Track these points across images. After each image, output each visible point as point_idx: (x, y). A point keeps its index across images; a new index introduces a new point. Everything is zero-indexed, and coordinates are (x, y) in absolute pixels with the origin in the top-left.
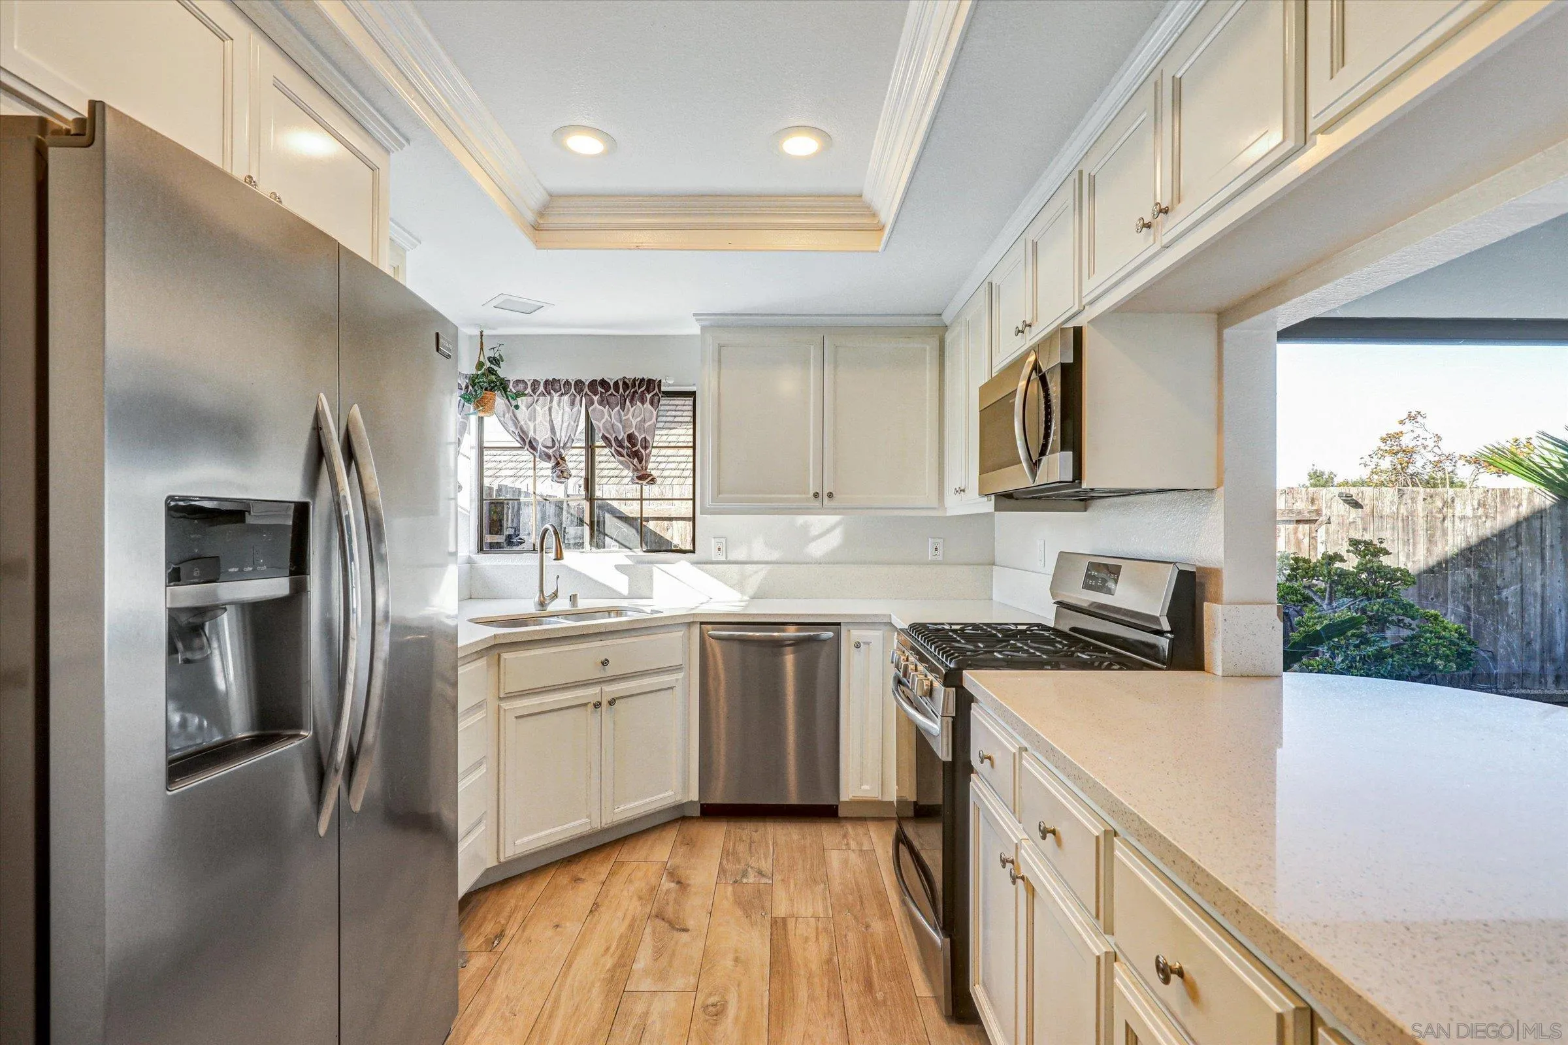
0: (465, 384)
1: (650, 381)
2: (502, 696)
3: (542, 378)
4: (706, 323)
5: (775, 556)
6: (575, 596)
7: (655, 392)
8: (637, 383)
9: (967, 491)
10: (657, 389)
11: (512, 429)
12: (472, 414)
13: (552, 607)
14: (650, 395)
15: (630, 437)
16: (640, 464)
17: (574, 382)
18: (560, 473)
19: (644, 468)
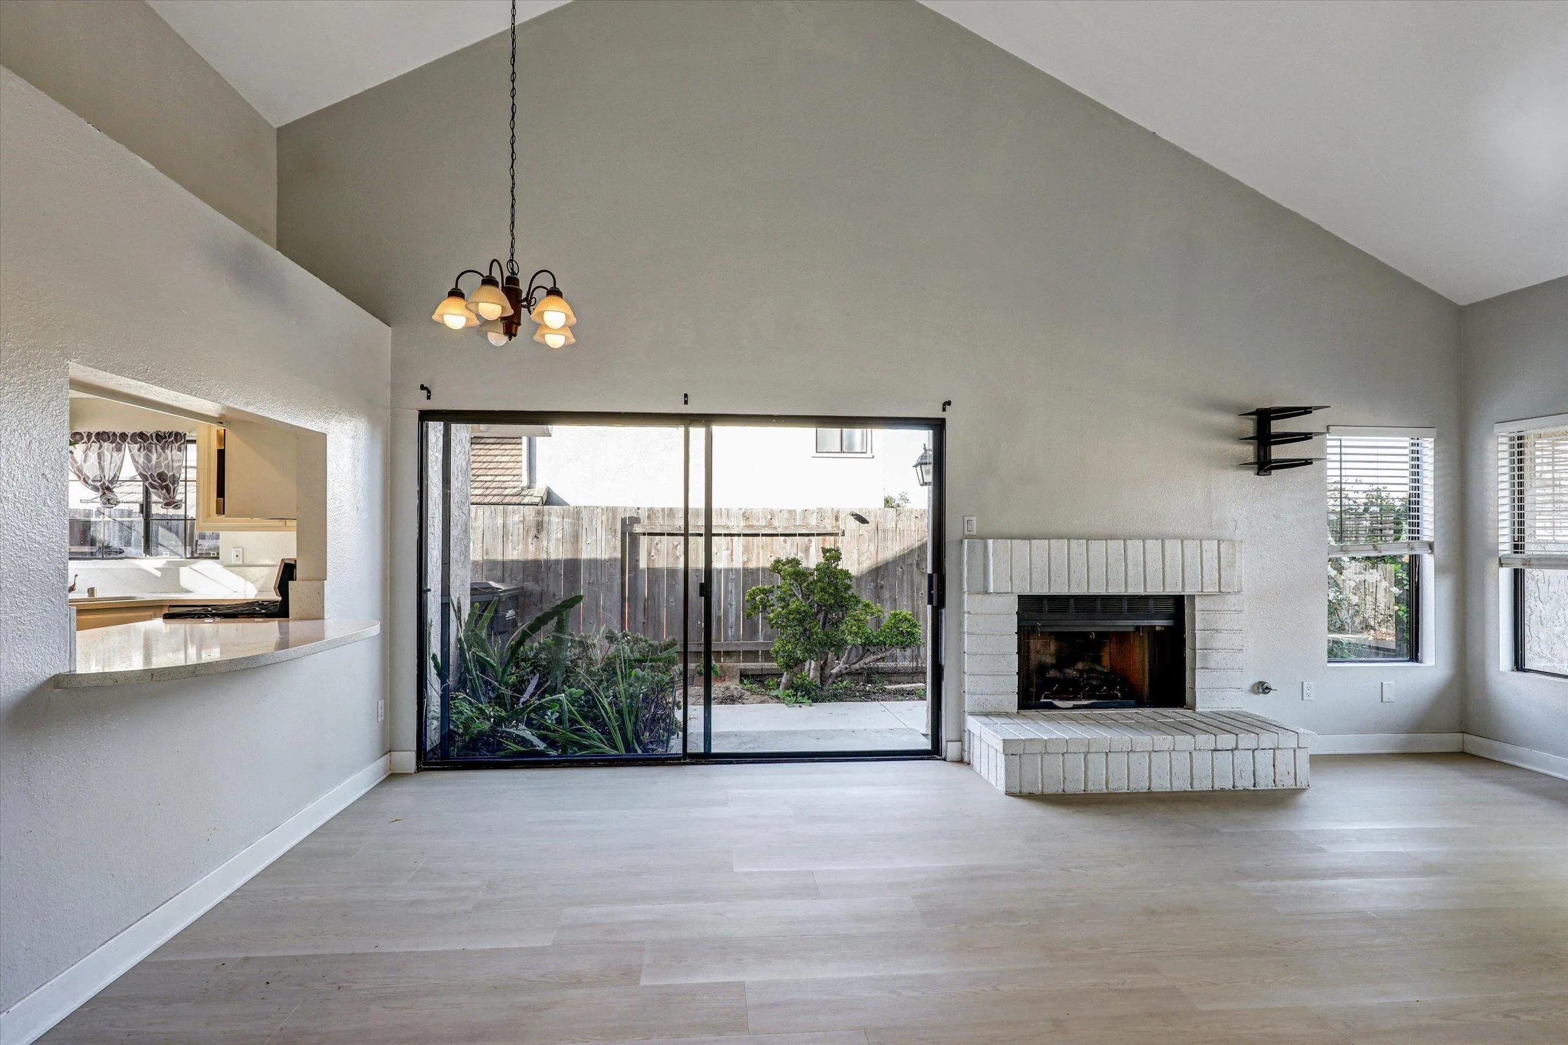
1: (177, 434)
3: (94, 430)
7: (182, 442)
8: (167, 436)
10: (181, 439)
14: (178, 444)
15: (160, 475)
16: (169, 494)
17: (119, 434)
18: (105, 501)
19: (171, 497)
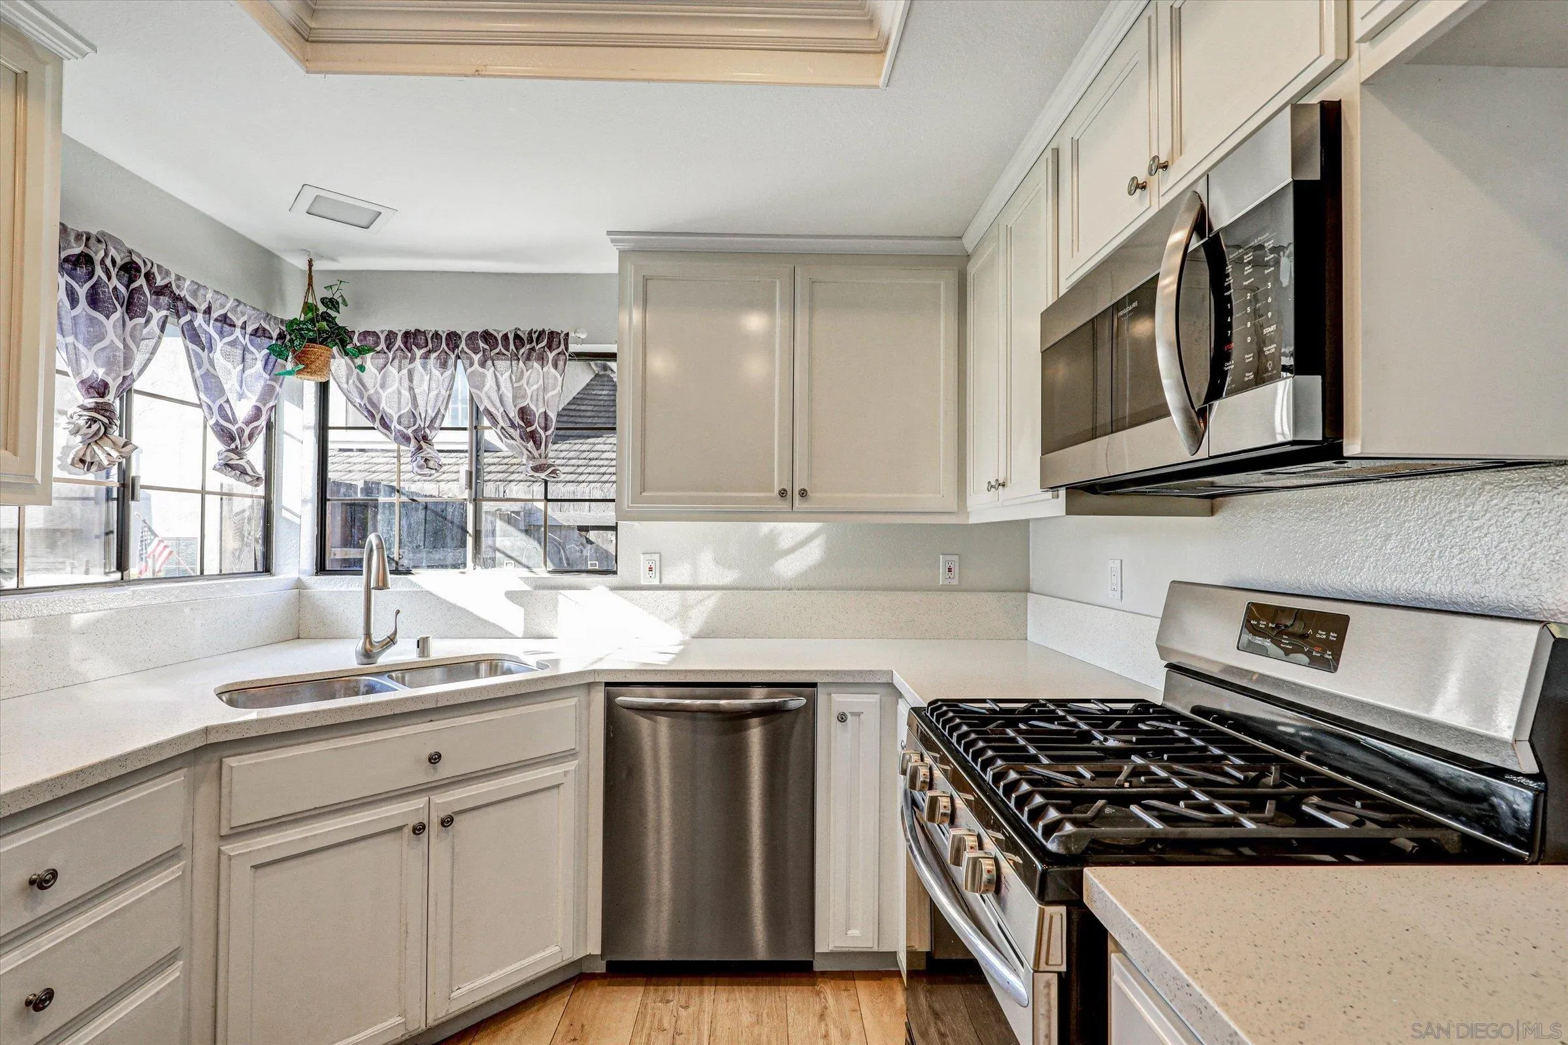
0: (278, 331)
2: (223, 833)
3: (400, 327)
4: (626, 246)
5: (728, 577)
6: (424, 640)
7: (560, 350)
8: (535, 336)
9: (1008, 484)
10: (562, 347)
11: (357, 401)
12: (290, 373)
13: (386, 659)
14: (554, 354)
15: (523, 412)
16: (537, 450)
17: (445, 334)
18: (422, 462)
19: (543, 456)
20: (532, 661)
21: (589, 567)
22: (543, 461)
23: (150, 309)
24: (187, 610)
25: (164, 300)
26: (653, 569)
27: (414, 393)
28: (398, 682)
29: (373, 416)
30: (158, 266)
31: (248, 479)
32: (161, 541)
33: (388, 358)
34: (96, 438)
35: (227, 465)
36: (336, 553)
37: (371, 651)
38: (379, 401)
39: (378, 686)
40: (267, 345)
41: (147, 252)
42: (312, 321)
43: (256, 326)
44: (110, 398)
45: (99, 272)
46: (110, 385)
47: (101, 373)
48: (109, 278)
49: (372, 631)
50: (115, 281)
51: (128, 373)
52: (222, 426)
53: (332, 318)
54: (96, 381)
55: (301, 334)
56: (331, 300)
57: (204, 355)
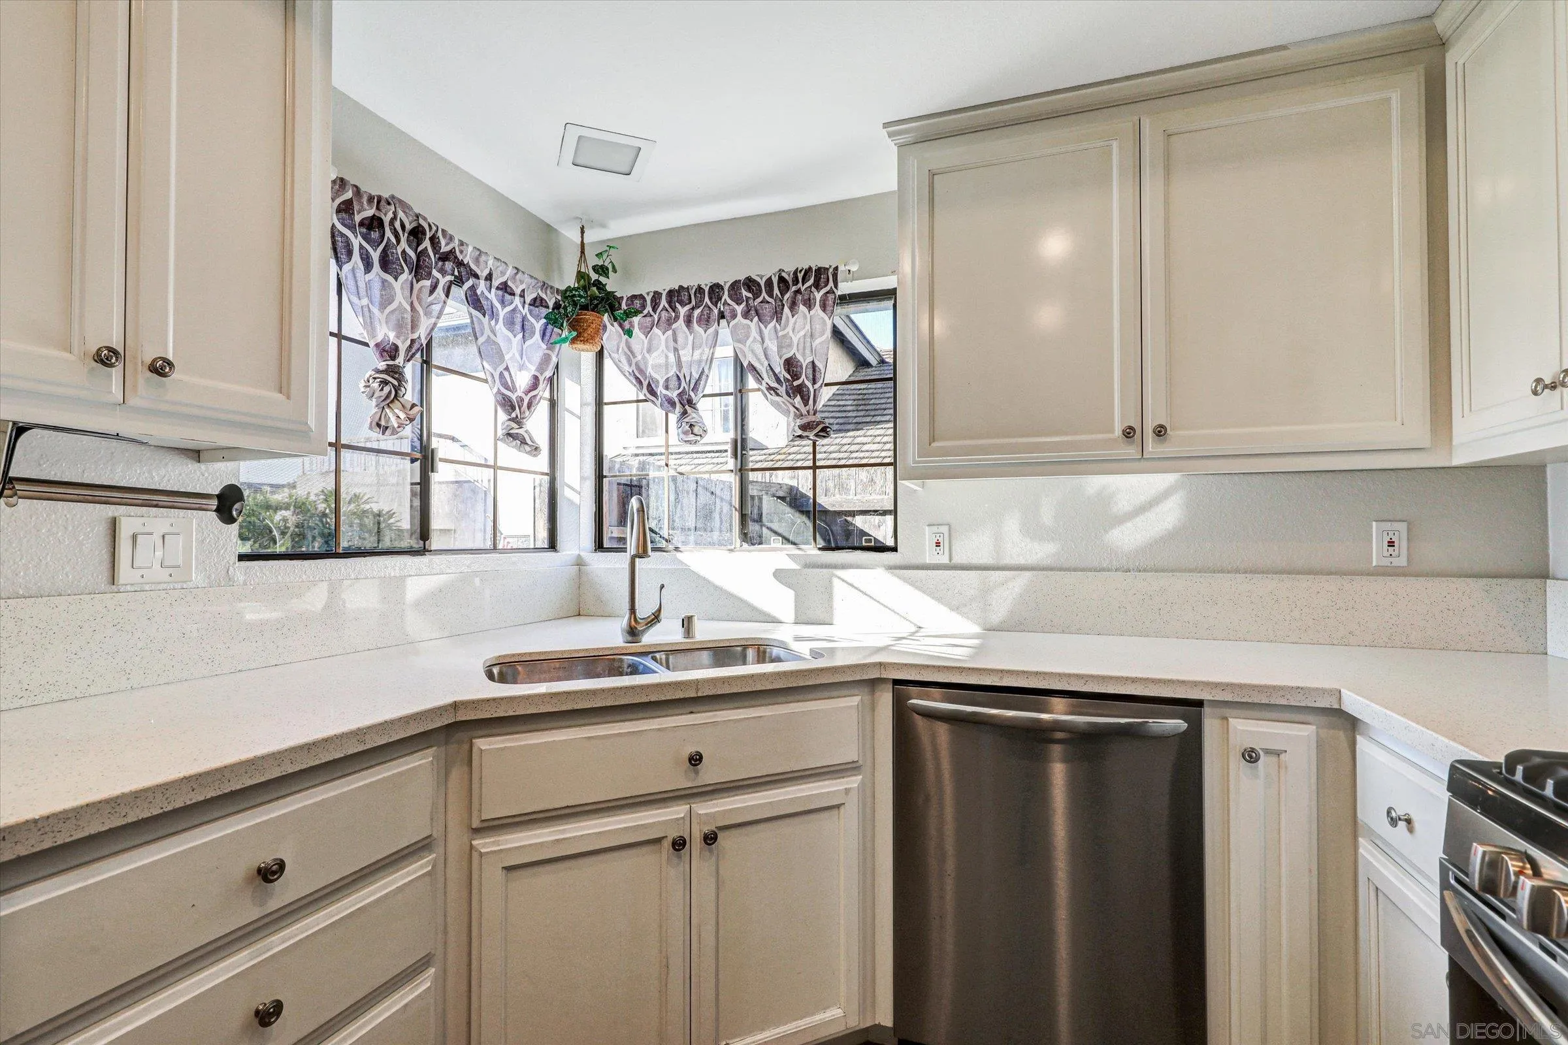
0: (553, 300)
1: (820, 271)
2: (474, 826)
4: (902, 139)
6: (690, 618)
7: (828, 288)
8: (800, 276)
10: (831, 284)
11: (626, 368)
12: (564, 341)
13: (650, 638)
14: (822, 295)
15: (790, 364)
16: (805, 406)
17: (708, 287)
18: (687, 428)
19: (812, 412)
20: (804, 649)
21: (864, 544)
22: (811, 418)
23: (435, 273)
24: (477, 581)
25: (449, 265)
26: (941, 544)
27: (678, 354)
28: (661, 664)
29: (640, 383)
30: (443, 230)
31: (528, 448)
32: (505, 538)
33: (654, 321)
34: (388, 401)
35: (509, 435)
36: (611, 531)
37: (636, 628)
38: (646, 367)
39: (641, 667)
40: (543, 315)
41: (434, 216)
42: (585, 288)
43: (534, 295)
44: (400, 361)
45: (389, 234)
46: (400, 348)
47: (392, 336)
48: (398, 241)
49: (637, 607)
50: (404, 244)
51: (415, 336)
52: (503, 394)
53: (603, 284)
54: (388, 344)
55: (574, 301)
56: (602, 267)
57: (486, 320)
